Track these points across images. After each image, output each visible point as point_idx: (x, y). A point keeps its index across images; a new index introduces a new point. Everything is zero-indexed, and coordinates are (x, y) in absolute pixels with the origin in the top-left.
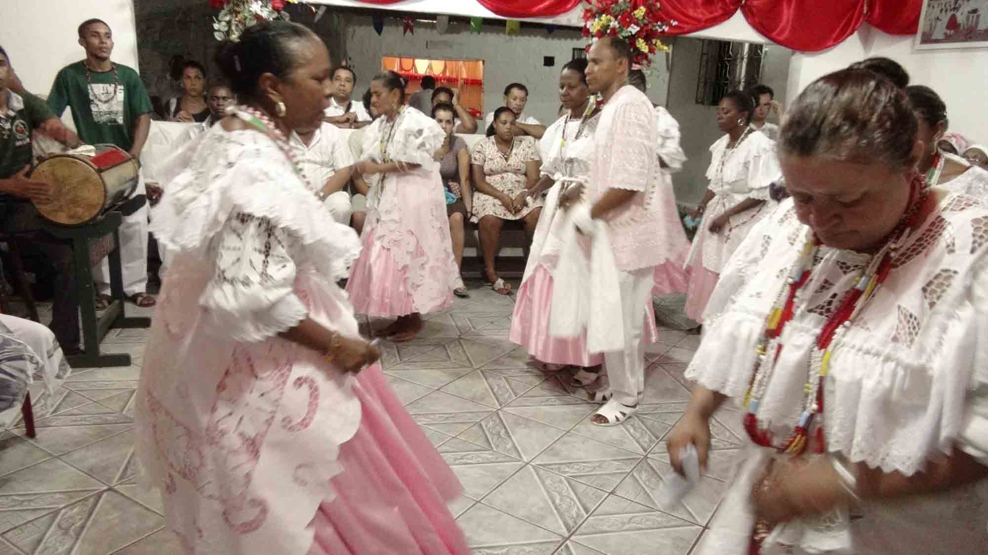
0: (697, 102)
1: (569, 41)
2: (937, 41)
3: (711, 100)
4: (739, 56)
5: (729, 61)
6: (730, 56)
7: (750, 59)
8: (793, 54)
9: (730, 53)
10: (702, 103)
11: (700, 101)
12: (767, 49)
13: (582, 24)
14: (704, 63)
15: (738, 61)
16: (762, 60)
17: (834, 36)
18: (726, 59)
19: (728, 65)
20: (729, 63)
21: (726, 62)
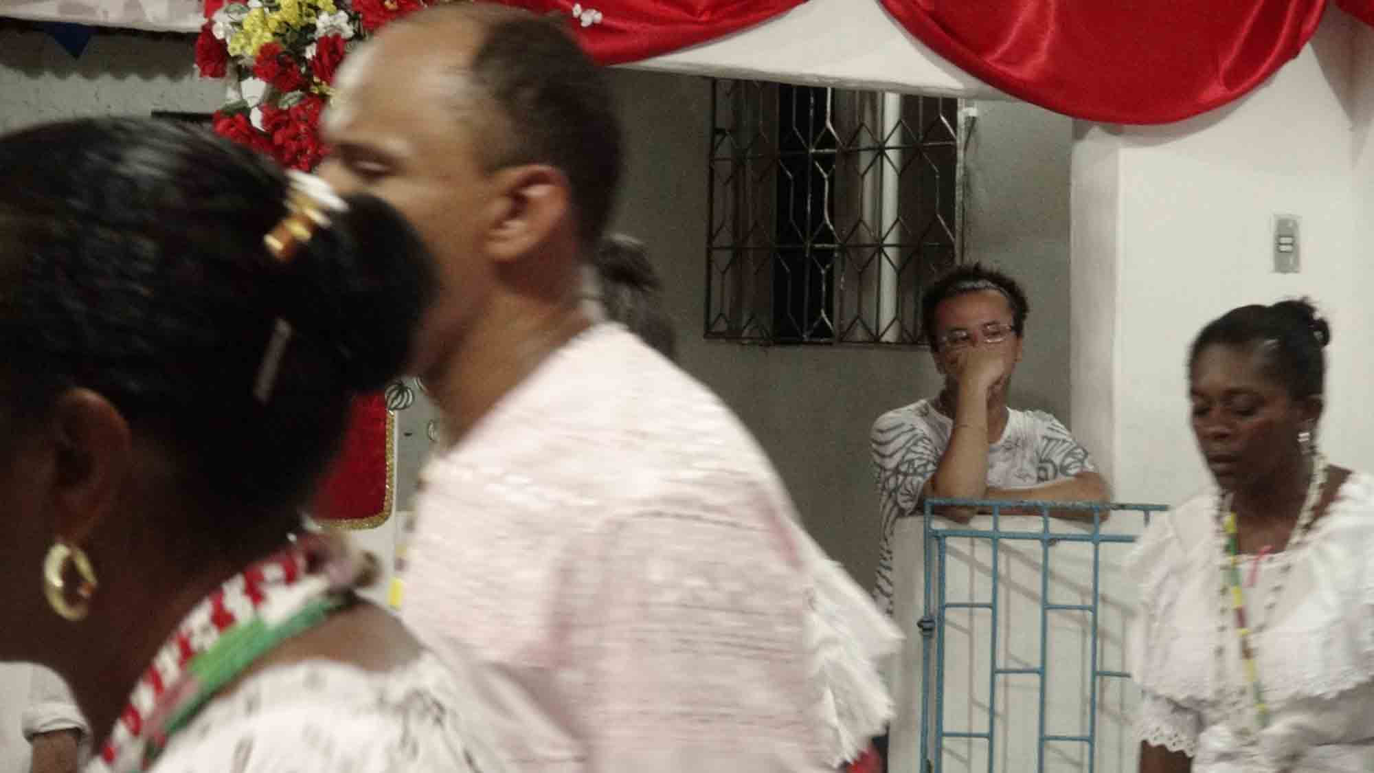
0: (710, 333)
1: (133, 80)
3: (766, 320)
4: (865, 140)
5: (827, 161)
6: (828, 141)
7: (910, 151)
8: (1079, 135)
9: (829, 125)
10: (733, 335)
11: (722, 326)
12: (973, 112)
13: (193, 22)
14: (725, 168)
15: (865, 159)
16: (960, 154)
17: (1226, 63)
18: (813, 151)
19: (825, 176)
20: (826, 171)
21: (817, 164)
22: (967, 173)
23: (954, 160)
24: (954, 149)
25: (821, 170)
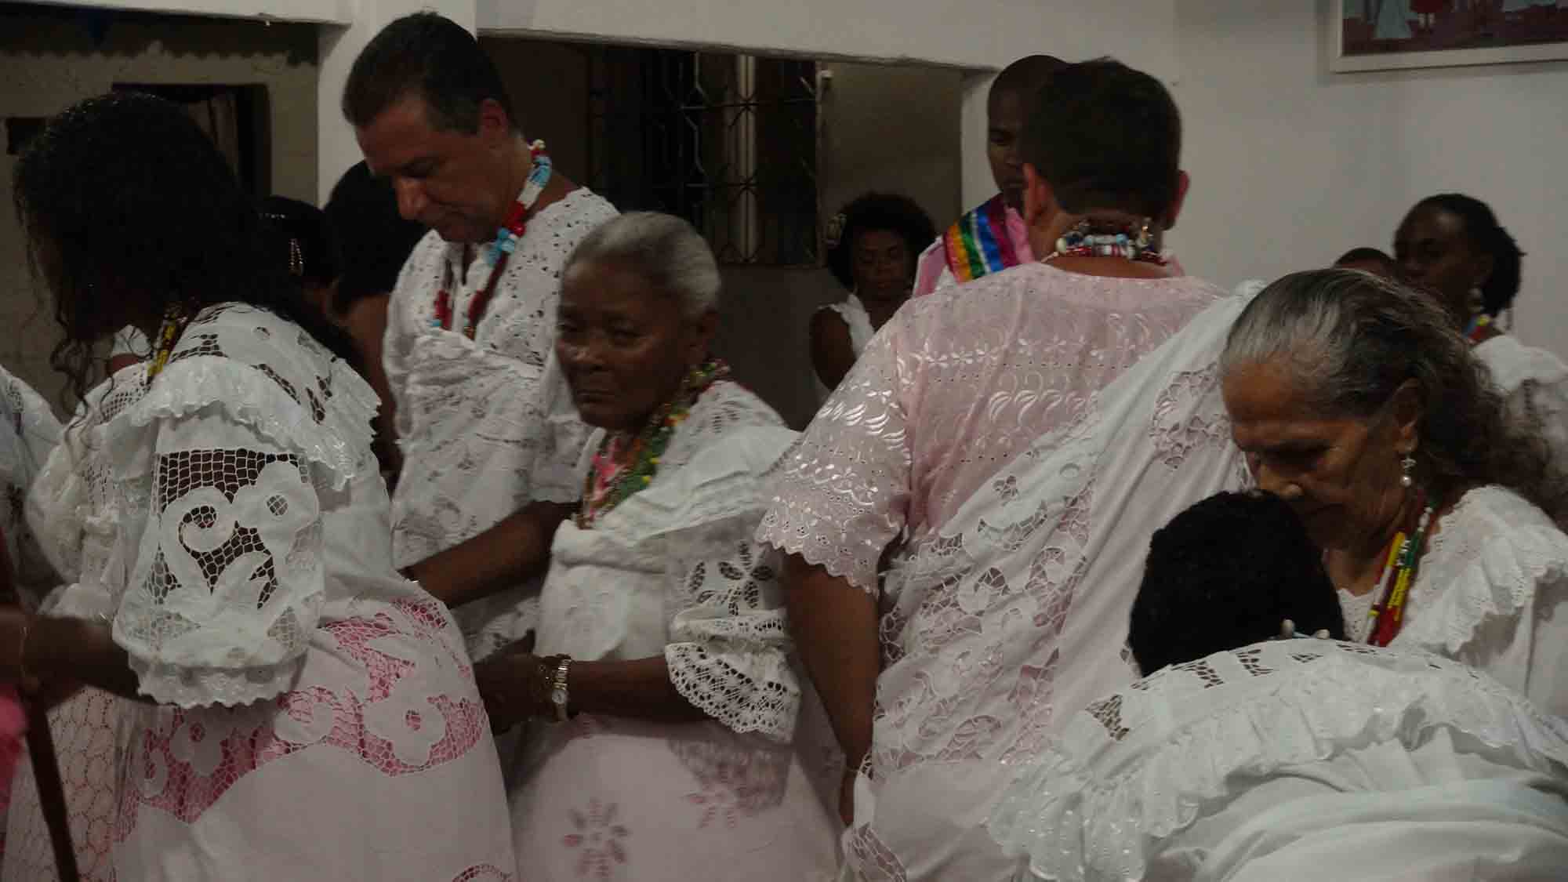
1: (97, 58)
2: (1391, 46)
5: (696, 116)
6: (696, 99)
9: (698, 86)
12: (828, 74)
16: (820, 109)
18: (683, 107)
19: (695, 128)
20: (696, 123)
21: (688, 119)
22: (824, 124)
23: (814, 113)
24: (811, 106)
25: (692, 124)
